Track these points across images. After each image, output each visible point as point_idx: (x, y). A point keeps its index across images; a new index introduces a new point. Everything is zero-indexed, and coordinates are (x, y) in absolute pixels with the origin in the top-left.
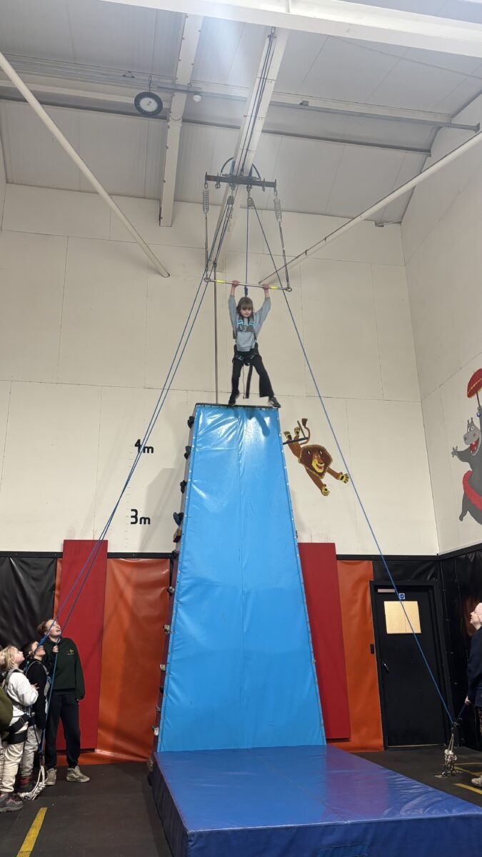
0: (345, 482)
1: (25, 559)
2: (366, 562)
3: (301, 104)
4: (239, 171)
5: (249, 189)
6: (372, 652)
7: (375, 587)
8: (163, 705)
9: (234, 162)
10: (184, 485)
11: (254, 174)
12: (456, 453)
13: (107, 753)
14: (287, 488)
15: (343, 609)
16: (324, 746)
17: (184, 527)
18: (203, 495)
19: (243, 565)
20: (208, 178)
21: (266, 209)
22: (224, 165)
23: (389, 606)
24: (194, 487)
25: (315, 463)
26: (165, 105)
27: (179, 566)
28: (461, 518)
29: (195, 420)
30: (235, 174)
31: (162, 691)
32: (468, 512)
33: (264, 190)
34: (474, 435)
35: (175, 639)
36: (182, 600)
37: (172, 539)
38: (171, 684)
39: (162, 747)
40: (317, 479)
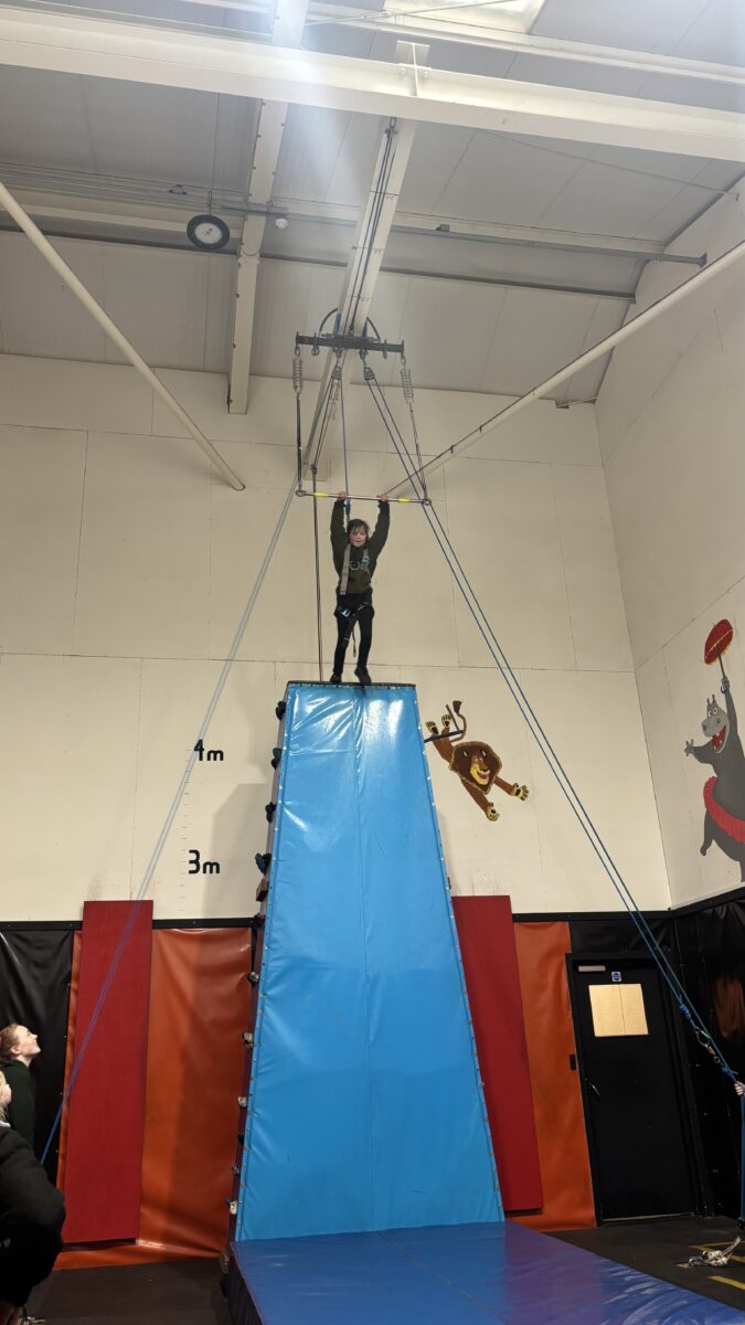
0: (522, 799)
1: (22, 933)
2: (559, 924)
3: (438, 229)
4: (348, 328)
5: (363, 355)
6: (573, 1068)
7: (573, 963)
8: (244, 1164)
9: (339, 316)
10: (271, 809)
11: (370, 333)
12: (691, 749)
13: (156, 1245)
14: (432, 810)
15: (526, 1000)
16: (501, 1223)
17: (272, 876)
18: (301, 823)
19: (367, 936)
20: (300, 340)
21: (390, 385)
22: (325, 321)
23: (597, 993)
24: (287, 812)
25: (475, 771)
26: (233, 234)
27: (266, 938)
28: (703, 851)
29: (288, 707)
30: (341, 333)
31: (241, 1140)
32: (714, 842)
33: (385, 357)
34: (718, 722)
35: (262, 1055)
36: (271, 992)
37: (255, 897)
38: (255, 1129)
39: (242, 1234)
40: (479, 794)
